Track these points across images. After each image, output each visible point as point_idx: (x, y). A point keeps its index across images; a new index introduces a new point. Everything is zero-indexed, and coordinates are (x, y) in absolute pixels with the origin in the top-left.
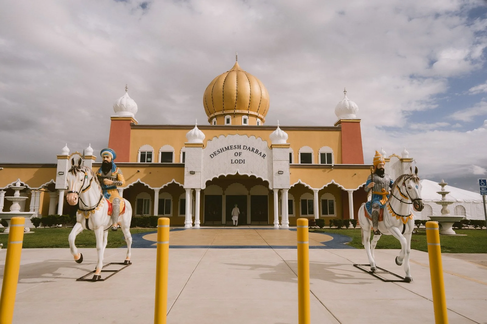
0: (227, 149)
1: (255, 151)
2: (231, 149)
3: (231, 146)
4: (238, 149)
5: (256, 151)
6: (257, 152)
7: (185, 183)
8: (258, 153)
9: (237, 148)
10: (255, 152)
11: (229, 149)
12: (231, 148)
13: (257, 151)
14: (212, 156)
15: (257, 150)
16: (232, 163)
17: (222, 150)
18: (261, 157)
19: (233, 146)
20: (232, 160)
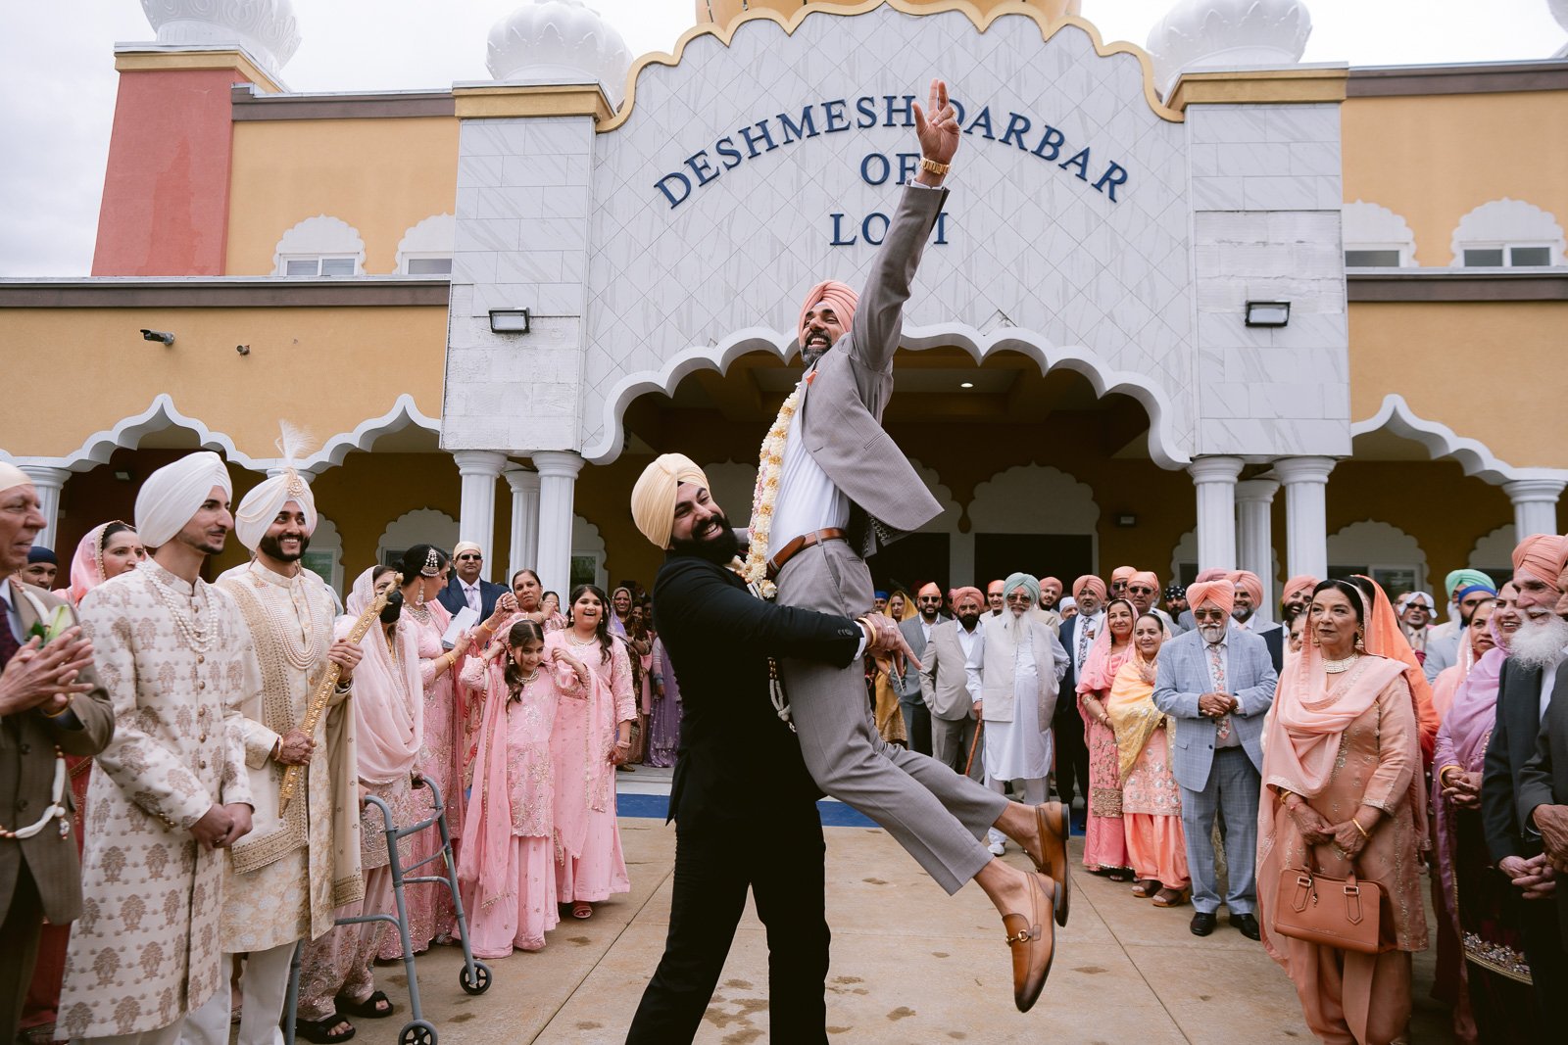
0: (801, 127)
1: (1032, 140)
2: (831, 130)
3: (828, 106)
4: (890, 124)
5: (1045, 142)
6: (1048, 151)
7: (455, 405)
8: (1062, 158)
9: (882, 118)
10: (1038, 153)
11: (813, 134)
12: (831, 117)
13: (1054, 138)
14: (676, 188)
15: (1050, 131)
16: (837, 242)
17: (758, 139)
18: (1085, 189)
19: (852, 104)
20: (837, 218)
